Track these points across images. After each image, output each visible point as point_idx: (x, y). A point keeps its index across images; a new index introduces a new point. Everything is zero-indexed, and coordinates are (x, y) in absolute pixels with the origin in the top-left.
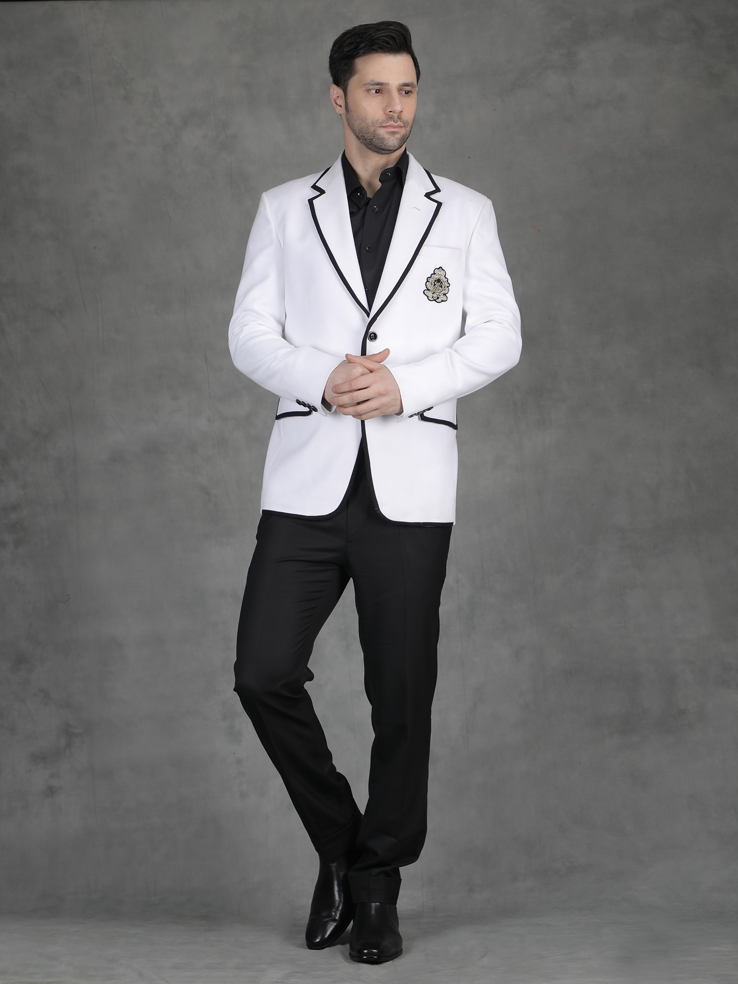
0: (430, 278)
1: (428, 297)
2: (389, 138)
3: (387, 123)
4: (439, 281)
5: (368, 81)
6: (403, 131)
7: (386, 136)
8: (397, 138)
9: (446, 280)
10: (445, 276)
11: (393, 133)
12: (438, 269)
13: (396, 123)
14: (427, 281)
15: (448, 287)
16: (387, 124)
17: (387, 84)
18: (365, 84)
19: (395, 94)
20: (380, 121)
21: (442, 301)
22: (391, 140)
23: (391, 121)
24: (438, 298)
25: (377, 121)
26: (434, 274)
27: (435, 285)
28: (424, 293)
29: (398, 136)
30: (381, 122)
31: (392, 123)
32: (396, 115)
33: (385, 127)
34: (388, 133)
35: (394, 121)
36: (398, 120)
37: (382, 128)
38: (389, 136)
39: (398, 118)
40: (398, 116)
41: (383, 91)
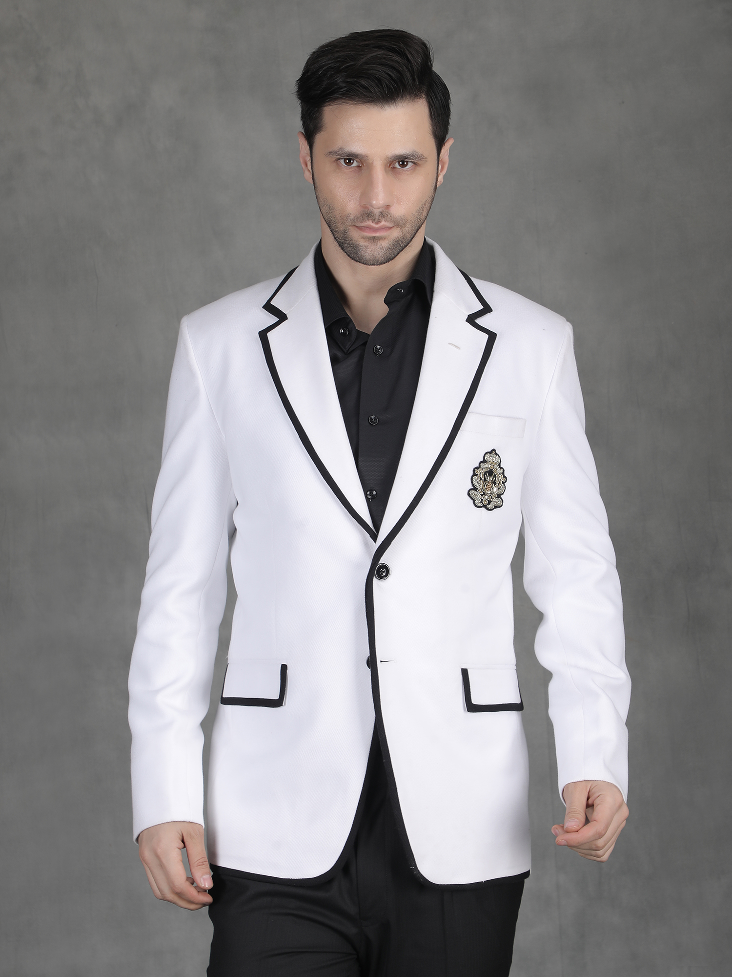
0: (477, 468)
1: (474, 501)
2: (366, 247)
3: (362, 222)
4: (490, 473)
5: (335, 148)
6: (396, 234)
7: (362, 243)
8: (382, 248)
9: (501, 471)
10: (499, 465)
11: (374, 239)
12: (490, 453)
13: (377, 223)
14: (474, 474)
15: (503, 483)
16: (363, 225)
18: (330, 153)
20: (352, 217)
21: (496, 507)
22: (369, 251)
23: (368, 220)
24: (489, 502)
25: (348, 216)
26: (484, 461)
27: (485, 480)
28: (469, 494)
29: (385, 244)
30: (354, 220)
31: (370, 223)
32: (377, 212)
33: (360, 228)
34: (364, 238)
35: (373, 221)
36: (380, 218)
37: (356, 229)
38: (366, 244)
39: (382, 215)
40: (381, 213)
41: (363, 164)
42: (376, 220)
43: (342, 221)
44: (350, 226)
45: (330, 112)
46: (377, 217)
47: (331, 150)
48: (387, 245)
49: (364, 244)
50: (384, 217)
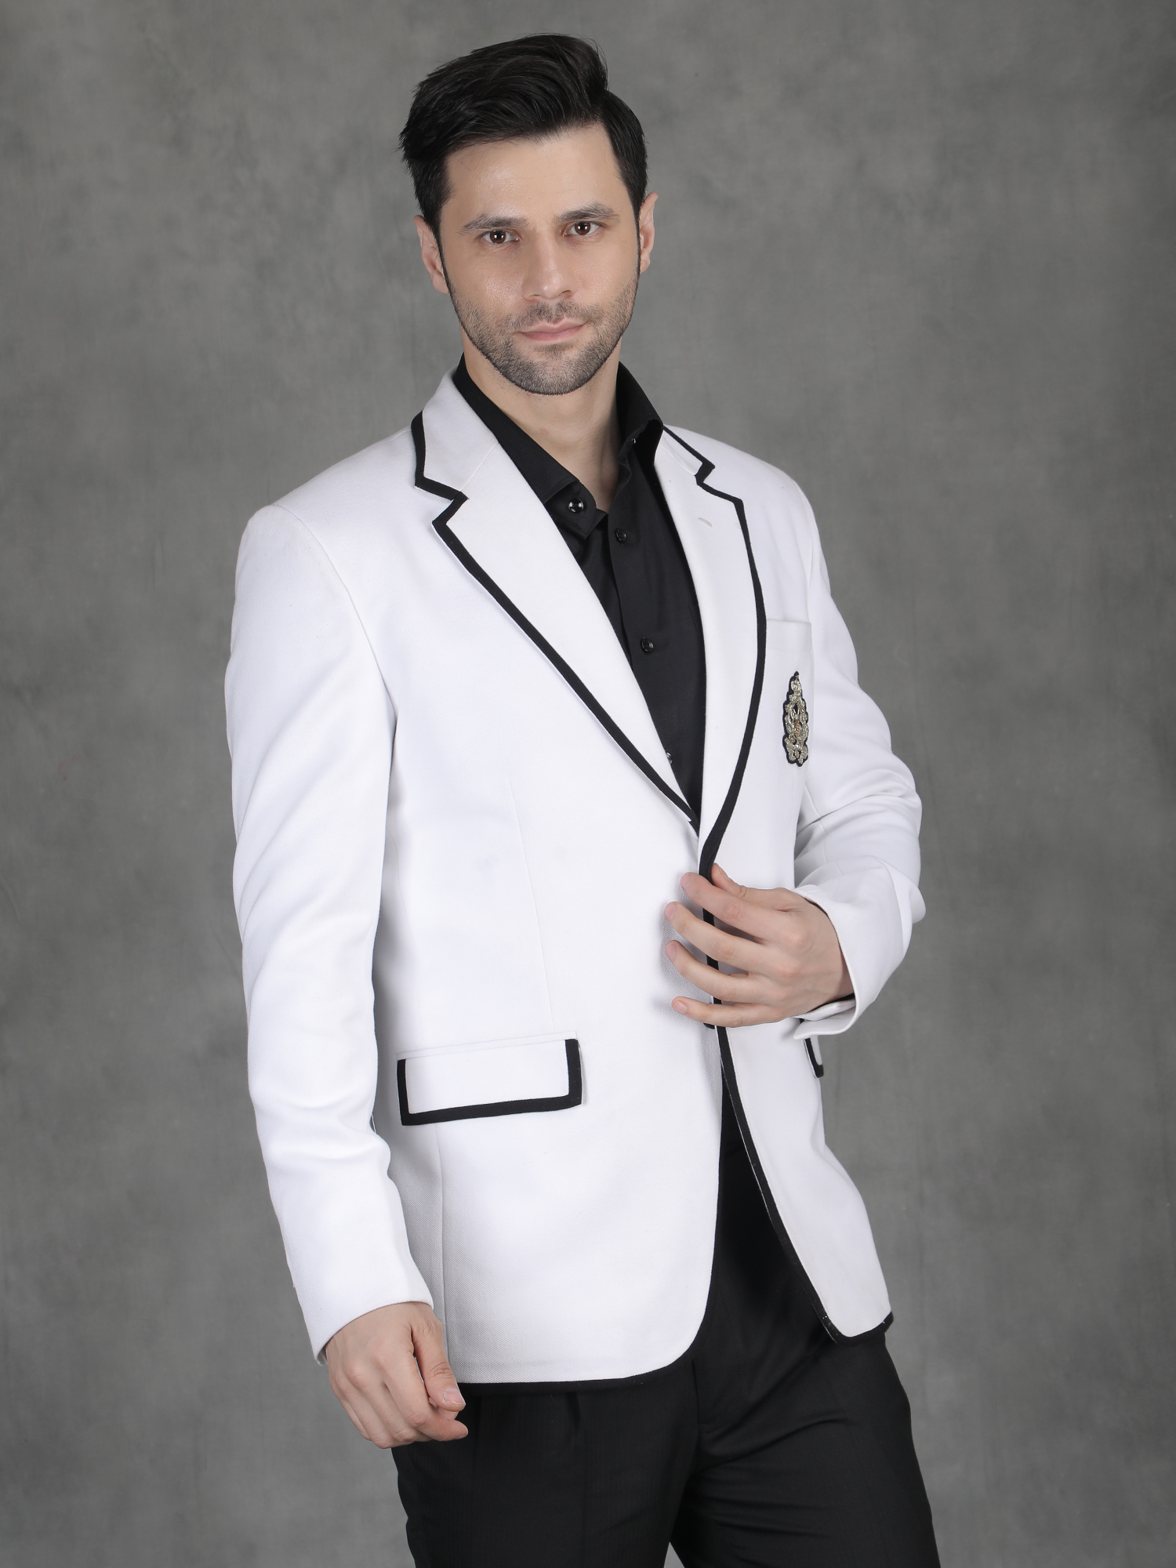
0: (787, 702)
1: (788, 753)
2: (545, 364)
3: (531, 325)
4: (796, 708)
5: (474, 217)
6: (588, 337)
7: (537, 359)
8: (570, 363)
9: (804, 705)
10: (802, 695)
11: (555, 350)
12: (794, 678)
13: (555, 322)
15: (806, 722)
16: (533, 328)
17: (523, 221)
18: (466, 226)
19: (548, 244)
20: (514, 320)
22: (549, 370)
23: (541, 319)
24: (800, 753)
25: (508, 318)
26: (791, 691)
27: (794, 720)
29: (573, 355)
30: (517, 324)
31: (543, 324)
32: (552, 304)
33: (530, 335)
34: (538, 349)
35: (549, 319)
36: (560, 314)
37: (524, 337)
38: (543, 359)
39: (562, 308)
40: (560, 305)
41: (520, 236)
42: (554, 317)
43: (500, 328)
44: (514, 334)
45: (459, 165)
46: (554, 313)
47: (467, 222)
48: (577, 357)
49: (540, 360)
50: (565, 311)
